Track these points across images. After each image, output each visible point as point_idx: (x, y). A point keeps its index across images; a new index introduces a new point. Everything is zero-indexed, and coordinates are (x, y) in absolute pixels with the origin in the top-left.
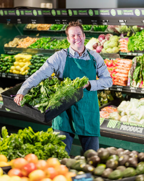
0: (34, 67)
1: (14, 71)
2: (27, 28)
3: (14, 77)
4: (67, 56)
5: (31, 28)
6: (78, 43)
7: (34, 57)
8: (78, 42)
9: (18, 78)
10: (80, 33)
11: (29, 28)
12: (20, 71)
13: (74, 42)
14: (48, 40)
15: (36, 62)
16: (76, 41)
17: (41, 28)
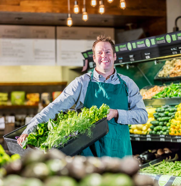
0: (157, 122)
1: (136, 131)
2: (159, 76)
3: (134, 138)
4: (91, 80)
5: (163, 76)
6: (105, 63)
7: (159, 109)
8: (106, 61)
9: (138, 139)
10: (109, 51)
11: (162, 76)
12: (142, 130)
13: (100, 62)
14: (177, 87)
15: (160, 117)
16: (103, 59)
17: (175, 74)
